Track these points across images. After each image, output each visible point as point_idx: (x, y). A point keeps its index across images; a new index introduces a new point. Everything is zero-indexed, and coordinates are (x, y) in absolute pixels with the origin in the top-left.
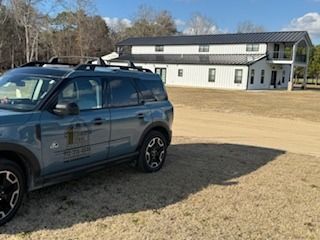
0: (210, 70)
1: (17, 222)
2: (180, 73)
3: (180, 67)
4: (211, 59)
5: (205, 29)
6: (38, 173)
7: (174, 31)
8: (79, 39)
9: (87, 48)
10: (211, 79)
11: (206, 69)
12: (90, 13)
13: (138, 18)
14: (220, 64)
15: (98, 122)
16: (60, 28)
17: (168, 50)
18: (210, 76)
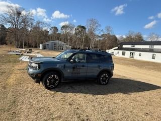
0: (153, 55)
1: (56, 89)
2: (140, 55)
3: (140, 53)
4: (154, 50)
5: (156, 39)
6: (64, 77)
7: (142, 40)
8: (107, 43)
9: (109, 45)
10: (153, 58)
11: (151, 54)
12: (111, 34)
13: (128, 35)
14: (158, 52)
15: (83, 66)
16: (101, 39)
17: (136, 47)
18: (153, 57)
